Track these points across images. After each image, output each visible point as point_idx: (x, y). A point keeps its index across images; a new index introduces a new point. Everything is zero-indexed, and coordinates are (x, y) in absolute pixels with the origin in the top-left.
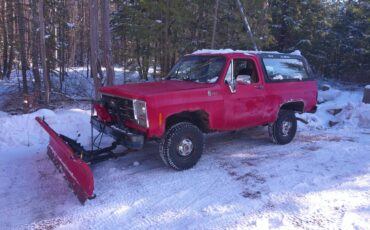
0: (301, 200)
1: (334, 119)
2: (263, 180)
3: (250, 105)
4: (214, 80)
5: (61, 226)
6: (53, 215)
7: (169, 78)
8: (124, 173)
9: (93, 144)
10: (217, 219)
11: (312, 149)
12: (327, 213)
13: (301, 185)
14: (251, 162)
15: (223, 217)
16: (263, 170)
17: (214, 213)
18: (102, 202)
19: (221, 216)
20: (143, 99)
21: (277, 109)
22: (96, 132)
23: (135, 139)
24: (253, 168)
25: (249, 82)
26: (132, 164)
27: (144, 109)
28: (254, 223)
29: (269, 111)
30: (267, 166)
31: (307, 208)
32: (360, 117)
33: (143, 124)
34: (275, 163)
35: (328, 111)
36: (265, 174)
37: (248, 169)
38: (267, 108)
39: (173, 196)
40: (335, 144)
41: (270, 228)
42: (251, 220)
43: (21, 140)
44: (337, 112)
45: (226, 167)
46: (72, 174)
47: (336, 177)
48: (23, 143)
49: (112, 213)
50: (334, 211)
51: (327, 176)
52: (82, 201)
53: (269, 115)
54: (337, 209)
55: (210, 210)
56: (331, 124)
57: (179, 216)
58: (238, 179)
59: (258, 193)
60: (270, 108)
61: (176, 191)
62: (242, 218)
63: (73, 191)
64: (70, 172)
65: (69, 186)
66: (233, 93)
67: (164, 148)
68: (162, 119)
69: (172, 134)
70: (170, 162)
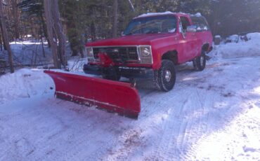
2: (222, 88)
3: (192, 46)
4: (173, 30)
5: (141, 133)
6: (125, 129)
18: (145, 116)
20: (148, 44)
21: (201, 49)
32: (222, 53)
36: (218, 85)
38: (198, 48)
58: (208, 90)
59: (229, 93)
63: (116, 114)
64: (103, 103)
65: (109, 112)
66: (185, 39)
67: (158, 77)
68: (160, 57)
69: (162, 68)
70: (163, 86)
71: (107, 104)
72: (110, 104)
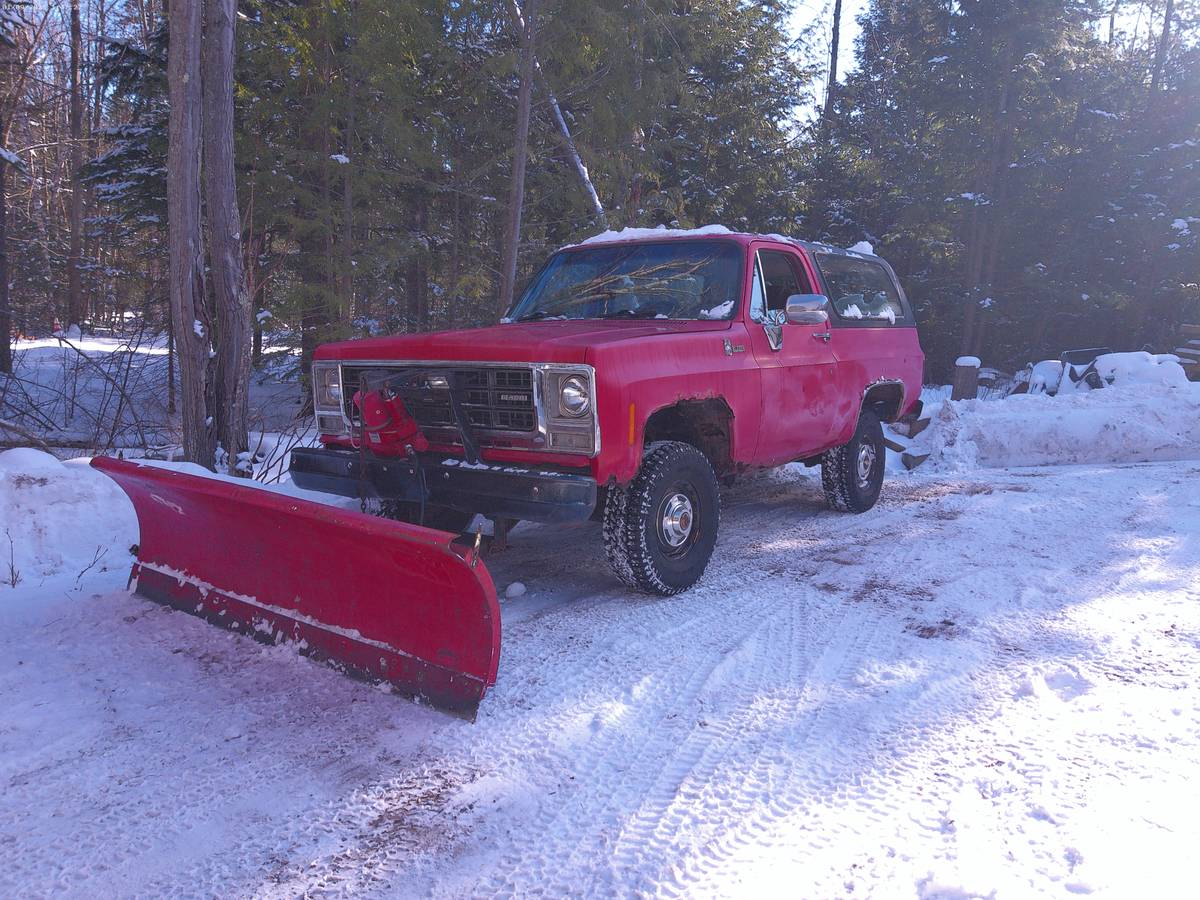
3: (811, 389)
4: (723, 310)
20: (580, 357)
21: (858, 404)
23: (563, 490)
25: (825, 315)
27: (570, 393)
29: (843, 410)
33: (572, 442)
35: (893, 429)
38: (842, 400)
44: (916, 428)
53: (842, 420)
56: (909, 462)
60: (845, 401)
63: (385, 687)
64: (337, 629)
65: (354, 675)
66: (776, 351)
67: (627, 523)
68: (636, 426)
69: (650, 478)
70: (647, 568)
71: (354, 634)
72: (363, 635)
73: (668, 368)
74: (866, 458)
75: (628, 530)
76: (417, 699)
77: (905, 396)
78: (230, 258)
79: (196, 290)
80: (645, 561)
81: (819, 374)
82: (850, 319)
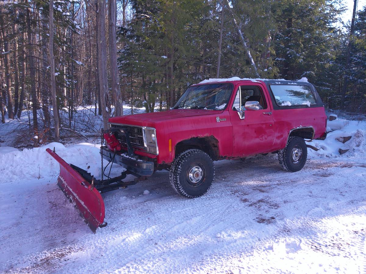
0: (318, 225)
1: (343, 147)
2: (276, 206)
3: (259, 131)
4: (222, 107)
5: (73, 253)
6: (64, 243)
7: (177, 108)
8: (134, 201)
9: (103, 174)
10: (232, 245)
11: (324, 175)
12: (347, 237)
13: (316, 209)
14: (263, 189)
15: (238, 242)
16: (276, 196)
17: (228, 239)
18: (113, 229)
19: (236, 241)
20: (153, 125)
21: (286, 136)
22: (106, 162)
23: (145, 166)
24: (265, 194)
25: (258, 108)
26: (142, 193)
27: (153, 136)
28: (271, 248)
29: (278, 138)
30: (280, 192)
31: (325, 232)
33: (153, 150)
34: (288, 189)
35: (338, 139)
36: (278, 200)
37: (261, 196)
38: (277, 134)
39: (185, 223)
40: (347, 171)
41: (288, 253)
42: (267, 245)
43: (32, 173)
44: (346, 139)
45: (237, 194)
46: (83, 203)
47: (352, 202)
48: (33, 176)
49: (124, 240)
50: (353, 235)
51: (343, 201)
52: (93, 229)
53: (278, 141)
54: (356, 232)
55: (224, 235)
56: (341, 152)
57: (192, 242)
58: (251, 205)
59: (273, 218)
60: (279, 135)
61: (187, 218)
62: (258, 243)
63: (83, 220)
64: (80, 201)
65: (80, 215)
66: (242, 119)
67: (174, 175)
68: (172, 146)
69: (182, 161)
70: (180, 189)
72: (84, 204)
73: (188, 127)
74: (297, 153)
75: (174, 177)
76: (87, 224)
77: (314, 131)
78: (116, 90)
79: (107, 99)
80: (179, 187)
81: (264, 126)
82: (284, 106)
